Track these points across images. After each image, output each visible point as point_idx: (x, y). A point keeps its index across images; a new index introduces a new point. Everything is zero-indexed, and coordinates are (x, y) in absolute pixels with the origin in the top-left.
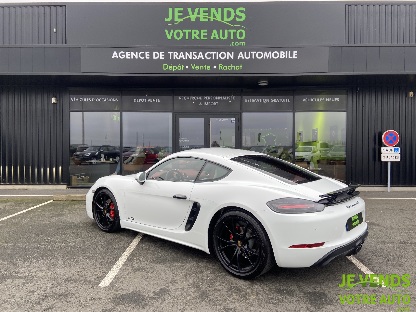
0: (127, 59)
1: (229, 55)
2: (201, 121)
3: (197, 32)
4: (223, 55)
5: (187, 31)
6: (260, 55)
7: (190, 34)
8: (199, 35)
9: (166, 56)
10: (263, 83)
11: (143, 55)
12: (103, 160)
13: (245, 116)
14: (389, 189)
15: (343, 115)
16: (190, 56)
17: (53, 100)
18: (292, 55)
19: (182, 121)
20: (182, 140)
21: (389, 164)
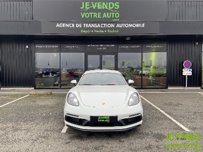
0: (63, 27)
1: (112, 26)
2: (98, 56)
3: (96, 14)
4: (109, 26)
5: (91, 13)
6: (127, 25)
7: (93, 15)
8: (97, 16)
9: (83, 26)
10: (128, 39)
11: (71, 25)
12: (50, 76)
13: (119, 54)
14: (186, 88)
15: (165, 53)
16: (94, 26)
17: (27, 47)
18: (142, 25)
19: (89, 56)
20: (90, 66)
21: (187, 77)
